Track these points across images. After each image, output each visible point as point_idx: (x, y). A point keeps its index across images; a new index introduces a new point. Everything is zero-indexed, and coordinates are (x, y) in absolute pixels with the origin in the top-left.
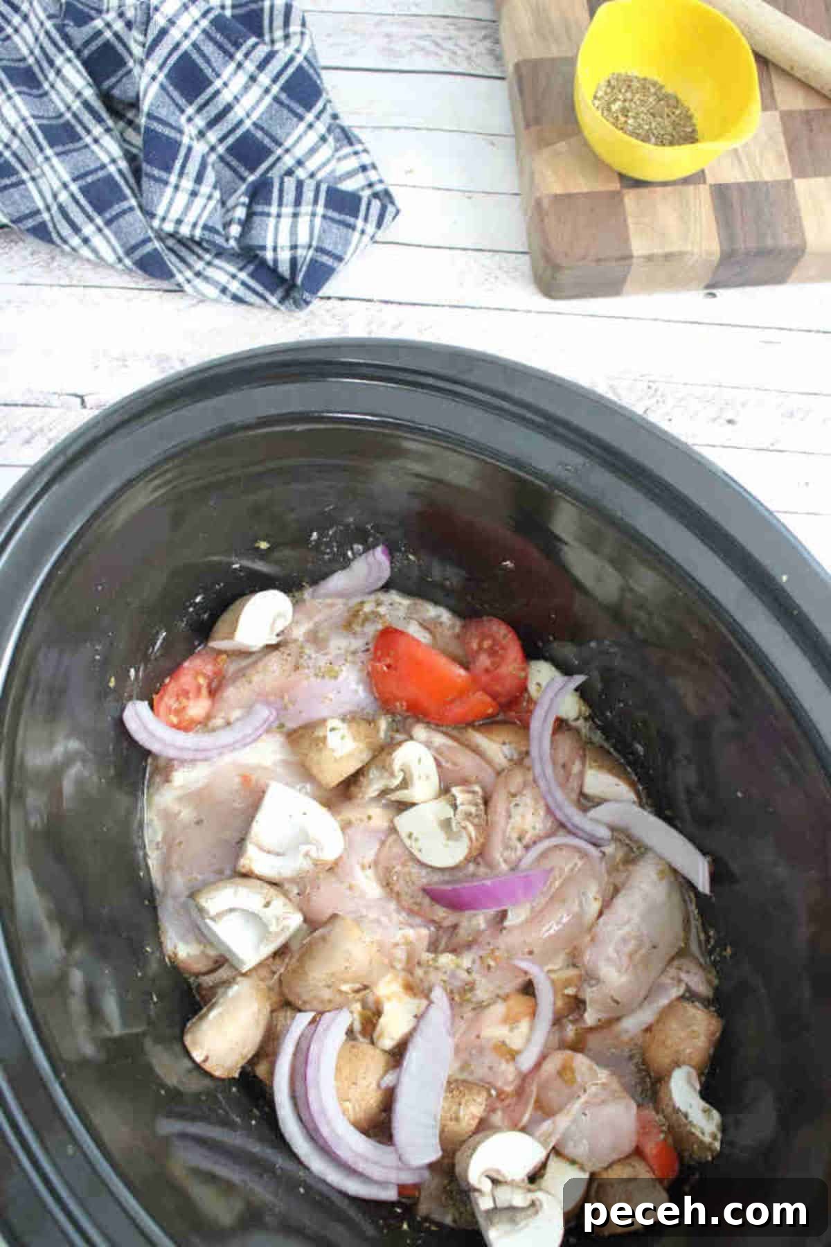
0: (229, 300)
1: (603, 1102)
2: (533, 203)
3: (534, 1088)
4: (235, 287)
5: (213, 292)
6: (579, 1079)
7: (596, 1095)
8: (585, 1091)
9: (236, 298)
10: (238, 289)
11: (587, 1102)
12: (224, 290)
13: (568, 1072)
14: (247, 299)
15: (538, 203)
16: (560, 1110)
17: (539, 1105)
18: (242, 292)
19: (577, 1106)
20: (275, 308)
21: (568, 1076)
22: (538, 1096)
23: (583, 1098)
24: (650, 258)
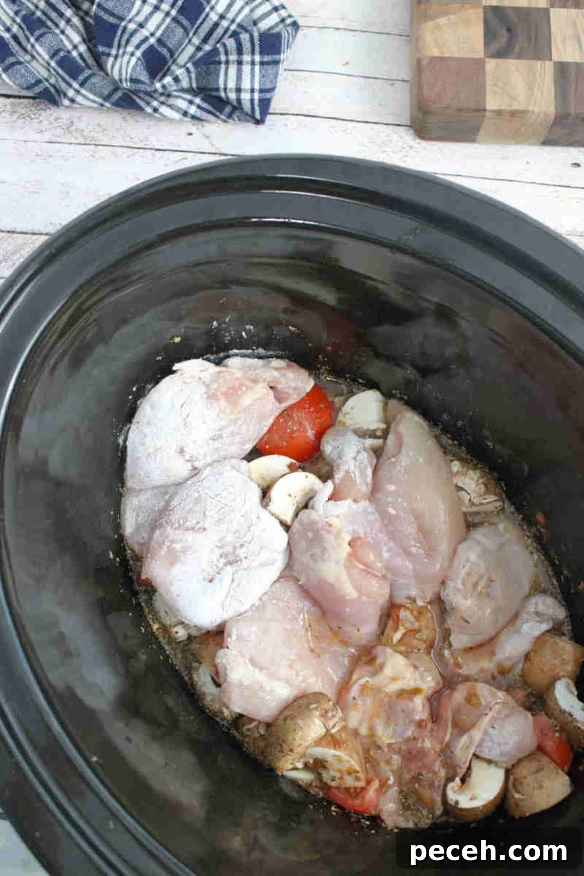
0: (189, 119)
1: (507, 716)
2: (415, 61)
3: (450, 714)
4: (193, 110)
5: (177, 116)
6: (483, 702)
7: (499, 712)
8: (491, 709)
9: (193, 117)
10: (196, 112)
11: (493, 717)
12: (185, 114)
13: (473, 698)
14: (203, 118)
15: (419, 61)
16: (473, 725)
17: (455, 725)
18: (199, 113)
19: (485, 721)
20: (225, 121)
21: (474, 701)
22: (453, 719)
23: (490, 715)
24: (499, 113)
